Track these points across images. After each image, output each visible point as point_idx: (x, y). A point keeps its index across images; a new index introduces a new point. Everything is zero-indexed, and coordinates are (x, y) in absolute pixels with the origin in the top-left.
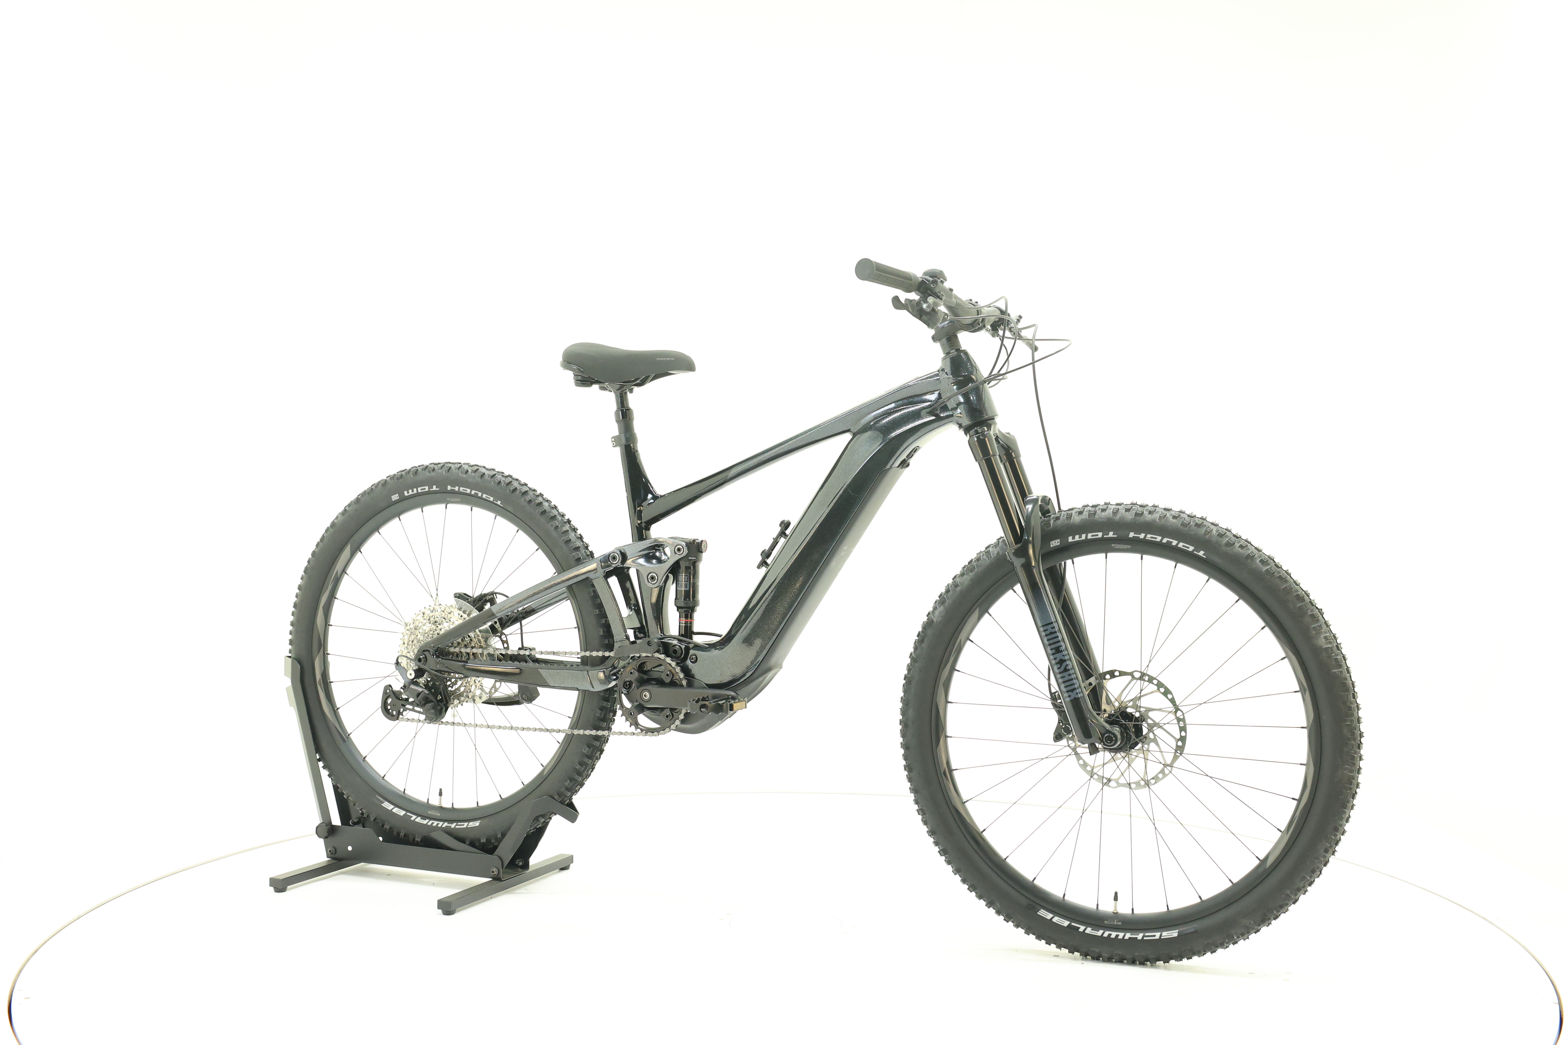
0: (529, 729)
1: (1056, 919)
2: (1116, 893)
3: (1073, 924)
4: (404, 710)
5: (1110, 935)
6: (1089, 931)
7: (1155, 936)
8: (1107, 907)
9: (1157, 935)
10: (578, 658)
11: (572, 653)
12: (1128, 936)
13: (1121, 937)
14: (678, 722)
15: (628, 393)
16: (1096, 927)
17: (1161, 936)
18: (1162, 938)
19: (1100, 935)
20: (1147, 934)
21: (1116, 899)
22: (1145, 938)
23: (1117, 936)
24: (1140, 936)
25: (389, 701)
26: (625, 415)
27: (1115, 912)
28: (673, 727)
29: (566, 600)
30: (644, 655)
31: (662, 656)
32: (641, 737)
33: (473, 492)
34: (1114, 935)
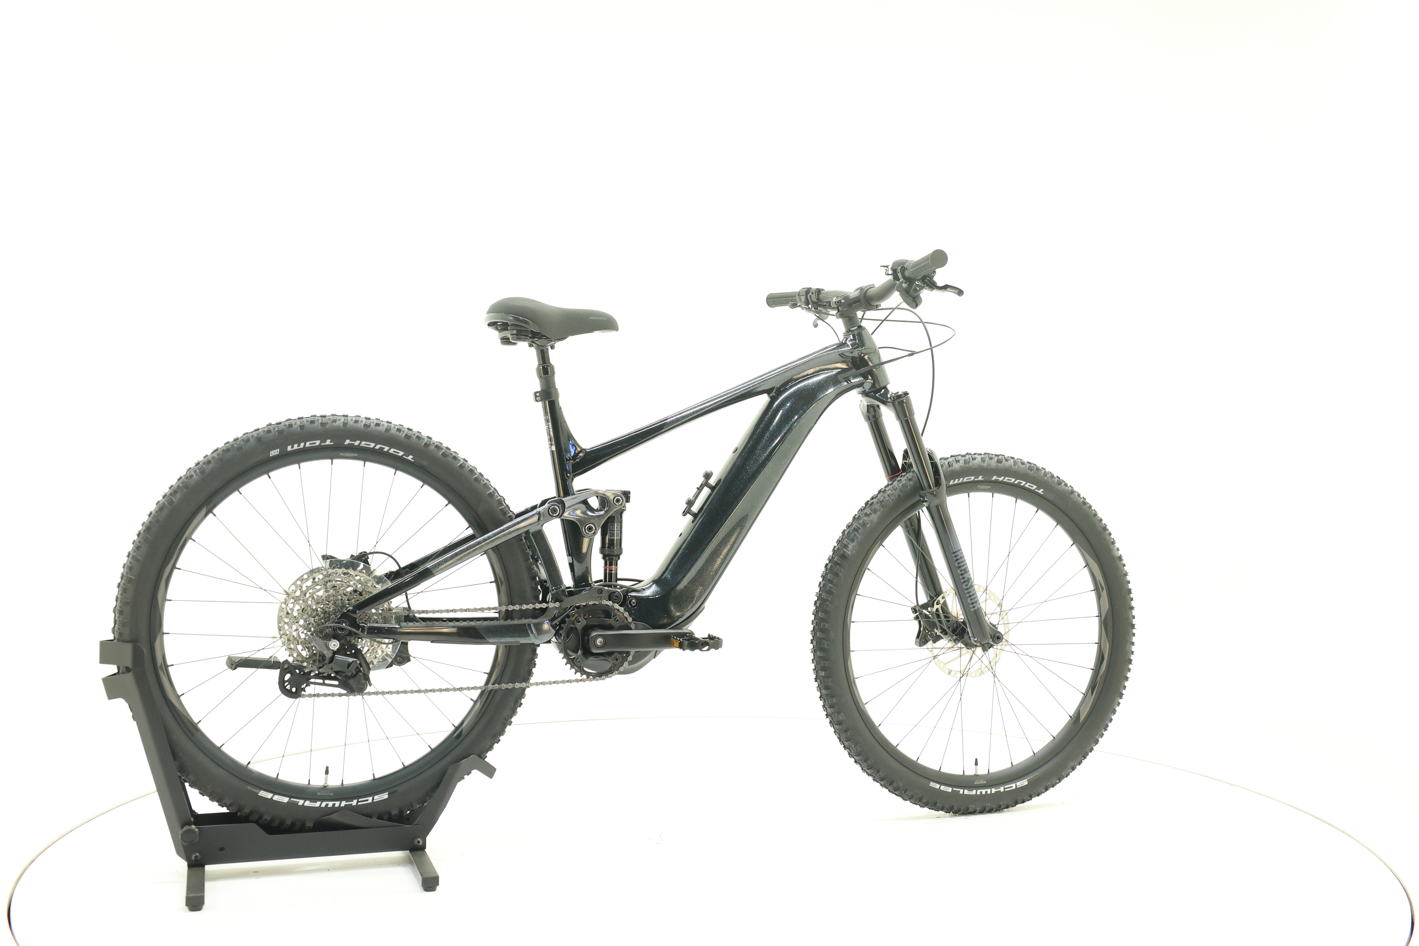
0: (441, 690)
1: (943, 788)
2: (976, 760)
3: (954, 789)
4: (306, 686)
5: (981, 792)
6: (966, 792)
7: (1012, 787)
8: (970, 771)
9: (1014, 786)
10: (496, 612)
11: (489, 609)
12: (994, 790)
13: (989, 792)
14: (626, 664)
15: (549, 348)
16: (971, 787)
17: (1016, 786)
18: (1017, 787)
19: (975, 794)
20: (1006, 787)
21: (976, 764)
22: (1006, 790)
23: (986, 792)
24: (1002, 789)
25: (288, 677)
26: (546, 370)
27: (977, 774)
28: (621, 669)
29: (481, 555)
30: (591, 603)
31: (610, 603)
32: (587, 682)
33: (378, 447)
34: (984, 791)
